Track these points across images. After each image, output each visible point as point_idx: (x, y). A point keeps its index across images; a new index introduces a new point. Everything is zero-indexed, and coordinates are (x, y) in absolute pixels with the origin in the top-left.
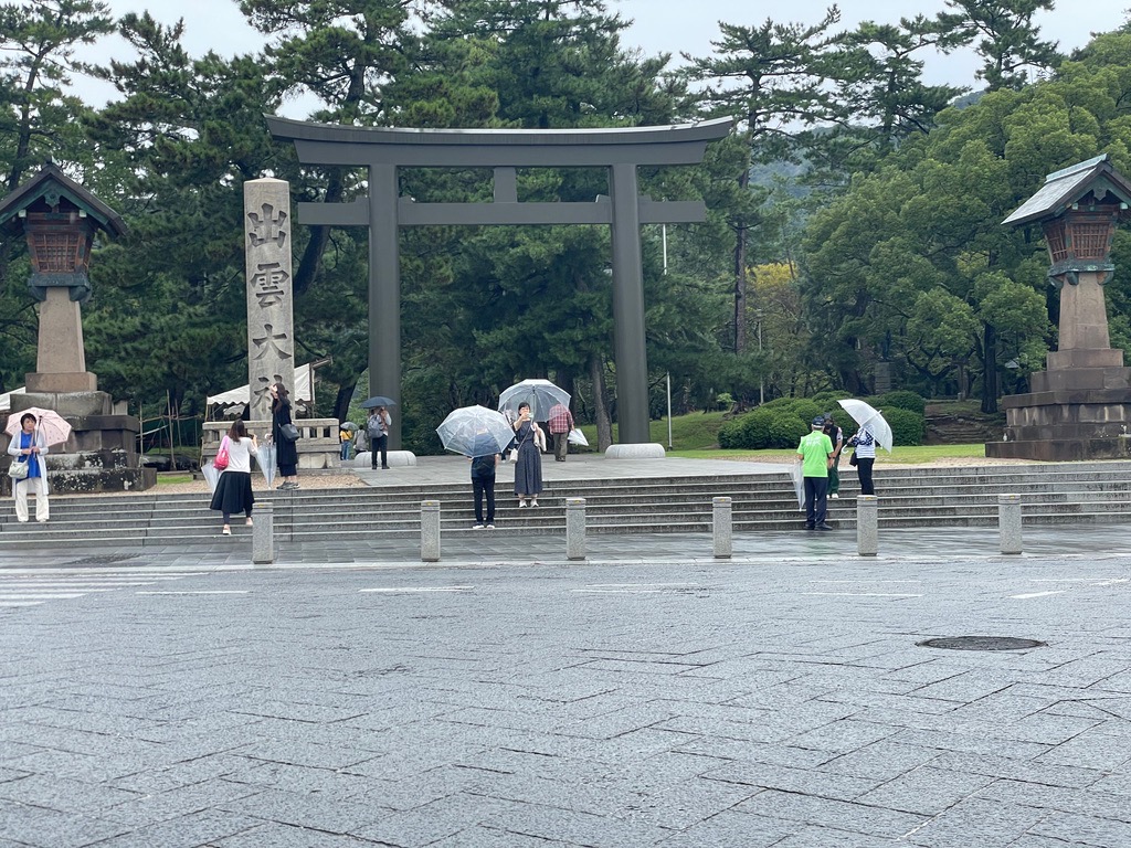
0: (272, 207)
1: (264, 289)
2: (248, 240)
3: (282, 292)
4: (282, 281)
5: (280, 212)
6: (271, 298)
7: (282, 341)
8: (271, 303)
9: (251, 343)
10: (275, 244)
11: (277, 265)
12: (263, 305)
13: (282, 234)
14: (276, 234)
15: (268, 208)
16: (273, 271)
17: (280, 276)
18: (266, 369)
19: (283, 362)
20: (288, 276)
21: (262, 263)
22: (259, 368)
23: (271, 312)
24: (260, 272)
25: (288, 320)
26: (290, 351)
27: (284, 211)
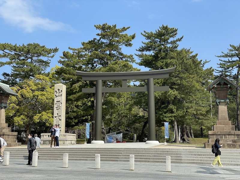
3: (60, 107)
10: (60, 97)
12: (57, 109)
14: (60, 95)
15: (59, 90)
16: (59, 102)
17: (60, 103)
18: (57, 123)
19: (60, 121)
20: (62, 103)
21: (57, 101)
22: (55, 122)
23: (58, 111)
24: (57, 103)
25: (61, 112)
26: (61, 119)
27: (62, 90)
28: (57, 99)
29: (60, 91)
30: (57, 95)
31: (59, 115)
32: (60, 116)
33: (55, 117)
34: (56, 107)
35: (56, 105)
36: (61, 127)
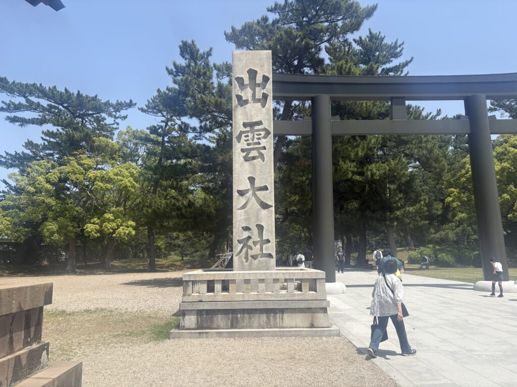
0: (256, 72)
1: (248, 145)
2: (235, 102)
3: (264, 148)
4: (265, 137)
5: (264, 76)
6: (254, 153)
7: (264, 192)
8: (254, 158)
9: (235, 194)
10: (259, 105)
11: (260, 123)
12: (247, 159)
13: (265, 96)
14: (259, 95)
15: (252, 73)
16: (256, 128)
17: (263, 133)
18: (248, 219)
19: (264, 212)
20: (270, 133)
21: (247, 121)
22: (242, 218)
23: (254, 165)
24: (245, 130)
25: (270, 173)
26: (272, 202)
27: (267, 74)
28: (246, 114)
29: (259, 79)
30: (247, 94)
31: (258, 184)
32: (266, 188)
33: (241, 193)
34: (243, 150)
35: (243, 138)
36: (272, 239)
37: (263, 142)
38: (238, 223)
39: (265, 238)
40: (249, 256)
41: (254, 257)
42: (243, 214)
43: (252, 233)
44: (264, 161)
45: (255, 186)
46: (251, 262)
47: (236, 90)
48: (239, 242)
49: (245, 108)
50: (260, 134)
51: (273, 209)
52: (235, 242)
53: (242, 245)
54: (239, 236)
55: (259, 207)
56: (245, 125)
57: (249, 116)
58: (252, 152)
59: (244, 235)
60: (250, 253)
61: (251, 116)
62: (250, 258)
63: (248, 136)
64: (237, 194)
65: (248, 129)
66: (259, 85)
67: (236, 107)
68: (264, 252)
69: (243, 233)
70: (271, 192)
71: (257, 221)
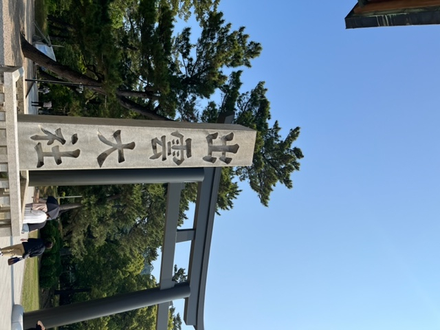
0: (235, 152)
2: (211, 132)
3: (164, 159)
4: (174, 159)
5: (231, 159)
6: (160, 149)
7: (117, 158)
8: (155, 148)
9: (116, 128)
10: (206, 154)
11: (189, 155)
12: (154, 143)
13: (212, 160)
14: (215, 154)
15: (234, 149)
16: (185, 152)
17: (179, 158)
18: (86, 141)
19: (94, 158)
20: (178, 164)
21: (192, 142)
22: (88, 135)
23: (147, 149)
24: (184, 140)
25: (138, 164)
26: (105, 166)
27: (232, 162)
28: (199, 142)
30: (217, 142)
31: (126, 152)
32: (121, 160)
33: (117, 135)
34: (164, 137)
35: (176, 139)
36: (61, 167)
37: (170, 159)
38: (82, 129)
39: (63, 159)
40: (40, 141)
41: (38, 147)
42: (92, 136)
43: (69, 145)
44: (151, 158)
45: (124, 150)
46: (32, 143)
47: (222, 133)
48: (58, 131)
49: (205, 141)
50: (178, 155)
51: (98, 167)
52: (58, 126)
53: (54, 133)
54: (65, 131)
55: (100, 153)
56: (189, 141)
57: (197, 145)
58: (162, 147)
59: (67, 136)
60: (44, 143)
61: (196, 147)
62: (37, 142)
63: (178, 143)
64: (116, 130)
65: (185, 143)
66: (224, 154)
67: (207, 133)
68: (45, 158)
69: (70, 135)
70: (117, 166)
71: (84, 151)
